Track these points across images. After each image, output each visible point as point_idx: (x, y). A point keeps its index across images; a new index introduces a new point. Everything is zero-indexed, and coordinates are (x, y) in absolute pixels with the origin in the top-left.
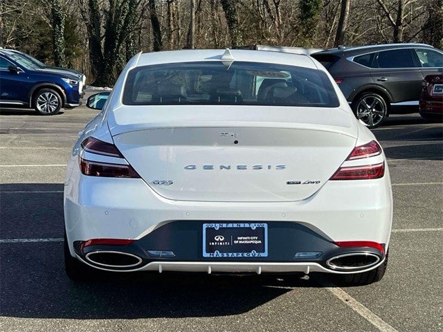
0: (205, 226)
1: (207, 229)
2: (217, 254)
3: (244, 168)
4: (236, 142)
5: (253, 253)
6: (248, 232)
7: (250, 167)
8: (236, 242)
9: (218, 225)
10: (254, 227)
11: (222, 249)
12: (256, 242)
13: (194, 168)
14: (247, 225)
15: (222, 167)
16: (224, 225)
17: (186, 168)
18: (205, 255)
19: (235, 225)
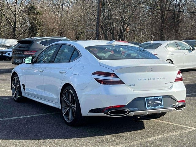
0: (146, 99)
1: (147, 100)
2: (150, 107)
3: (154, 79)
4: (152, 71)
5: (160, 106)
6: (157, 100)
7: (156, 79)
8: (154, 103)
9: (149, 98)
10: (159, 98)
11: (151, 106)
12: (160, 103)
13: (141, 79)
14: (157, 97)
15: (149, 79)
16: (151, 98)
17: (139, 80)
18: (147, 108)
19: (154, 98)
